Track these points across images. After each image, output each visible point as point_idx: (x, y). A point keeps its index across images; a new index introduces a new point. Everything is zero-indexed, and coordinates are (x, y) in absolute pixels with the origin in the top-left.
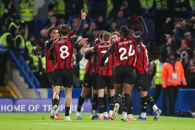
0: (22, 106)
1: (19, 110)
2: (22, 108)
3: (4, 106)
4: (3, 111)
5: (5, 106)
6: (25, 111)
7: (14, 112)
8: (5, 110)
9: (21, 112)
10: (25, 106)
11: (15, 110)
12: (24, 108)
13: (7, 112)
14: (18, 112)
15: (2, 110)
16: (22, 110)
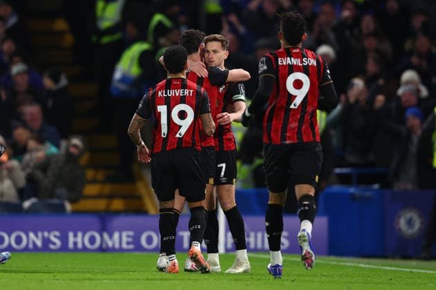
0: (124, 234)
1: (117, 246)
2: (125, 239)
3: (75, 236)
4: (76, 249)
5: (80, 234)
6: (131, 247)
7: (103, 249)
8: (80, 246)
9: (121, 250)
10: (131, 233)
11: (107, 245)
12: (130, 240)
13: (85, 249)
14: (113, 250)
15: (71, 245)
16: (124, 246)
